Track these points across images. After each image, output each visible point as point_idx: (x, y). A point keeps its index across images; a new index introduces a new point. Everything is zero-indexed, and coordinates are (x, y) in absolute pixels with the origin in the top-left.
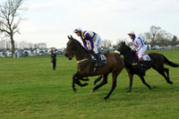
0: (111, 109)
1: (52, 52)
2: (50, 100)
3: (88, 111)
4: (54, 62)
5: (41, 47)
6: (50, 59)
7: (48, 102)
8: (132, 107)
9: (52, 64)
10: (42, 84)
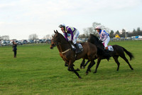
0: (60, 89)
1: (13, 42)
2: (12, 82)
3: (42, 91)
4: (15, 51)
5: (4, 39)
6: (12, 49)
7: (9, 84)
8: (77, 87)
9: (13, 53)
10: (5, 69)
